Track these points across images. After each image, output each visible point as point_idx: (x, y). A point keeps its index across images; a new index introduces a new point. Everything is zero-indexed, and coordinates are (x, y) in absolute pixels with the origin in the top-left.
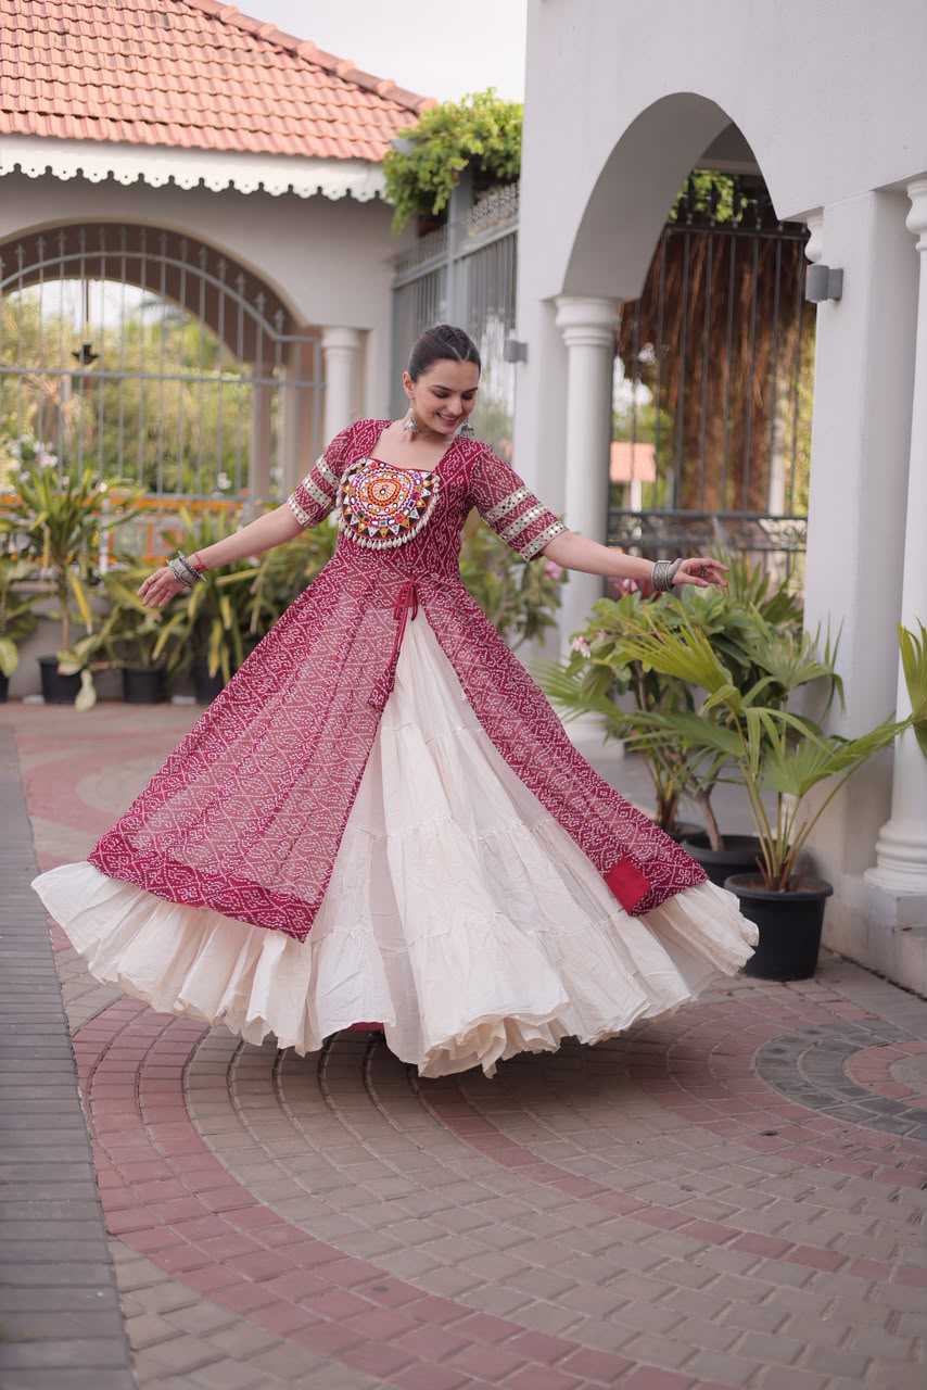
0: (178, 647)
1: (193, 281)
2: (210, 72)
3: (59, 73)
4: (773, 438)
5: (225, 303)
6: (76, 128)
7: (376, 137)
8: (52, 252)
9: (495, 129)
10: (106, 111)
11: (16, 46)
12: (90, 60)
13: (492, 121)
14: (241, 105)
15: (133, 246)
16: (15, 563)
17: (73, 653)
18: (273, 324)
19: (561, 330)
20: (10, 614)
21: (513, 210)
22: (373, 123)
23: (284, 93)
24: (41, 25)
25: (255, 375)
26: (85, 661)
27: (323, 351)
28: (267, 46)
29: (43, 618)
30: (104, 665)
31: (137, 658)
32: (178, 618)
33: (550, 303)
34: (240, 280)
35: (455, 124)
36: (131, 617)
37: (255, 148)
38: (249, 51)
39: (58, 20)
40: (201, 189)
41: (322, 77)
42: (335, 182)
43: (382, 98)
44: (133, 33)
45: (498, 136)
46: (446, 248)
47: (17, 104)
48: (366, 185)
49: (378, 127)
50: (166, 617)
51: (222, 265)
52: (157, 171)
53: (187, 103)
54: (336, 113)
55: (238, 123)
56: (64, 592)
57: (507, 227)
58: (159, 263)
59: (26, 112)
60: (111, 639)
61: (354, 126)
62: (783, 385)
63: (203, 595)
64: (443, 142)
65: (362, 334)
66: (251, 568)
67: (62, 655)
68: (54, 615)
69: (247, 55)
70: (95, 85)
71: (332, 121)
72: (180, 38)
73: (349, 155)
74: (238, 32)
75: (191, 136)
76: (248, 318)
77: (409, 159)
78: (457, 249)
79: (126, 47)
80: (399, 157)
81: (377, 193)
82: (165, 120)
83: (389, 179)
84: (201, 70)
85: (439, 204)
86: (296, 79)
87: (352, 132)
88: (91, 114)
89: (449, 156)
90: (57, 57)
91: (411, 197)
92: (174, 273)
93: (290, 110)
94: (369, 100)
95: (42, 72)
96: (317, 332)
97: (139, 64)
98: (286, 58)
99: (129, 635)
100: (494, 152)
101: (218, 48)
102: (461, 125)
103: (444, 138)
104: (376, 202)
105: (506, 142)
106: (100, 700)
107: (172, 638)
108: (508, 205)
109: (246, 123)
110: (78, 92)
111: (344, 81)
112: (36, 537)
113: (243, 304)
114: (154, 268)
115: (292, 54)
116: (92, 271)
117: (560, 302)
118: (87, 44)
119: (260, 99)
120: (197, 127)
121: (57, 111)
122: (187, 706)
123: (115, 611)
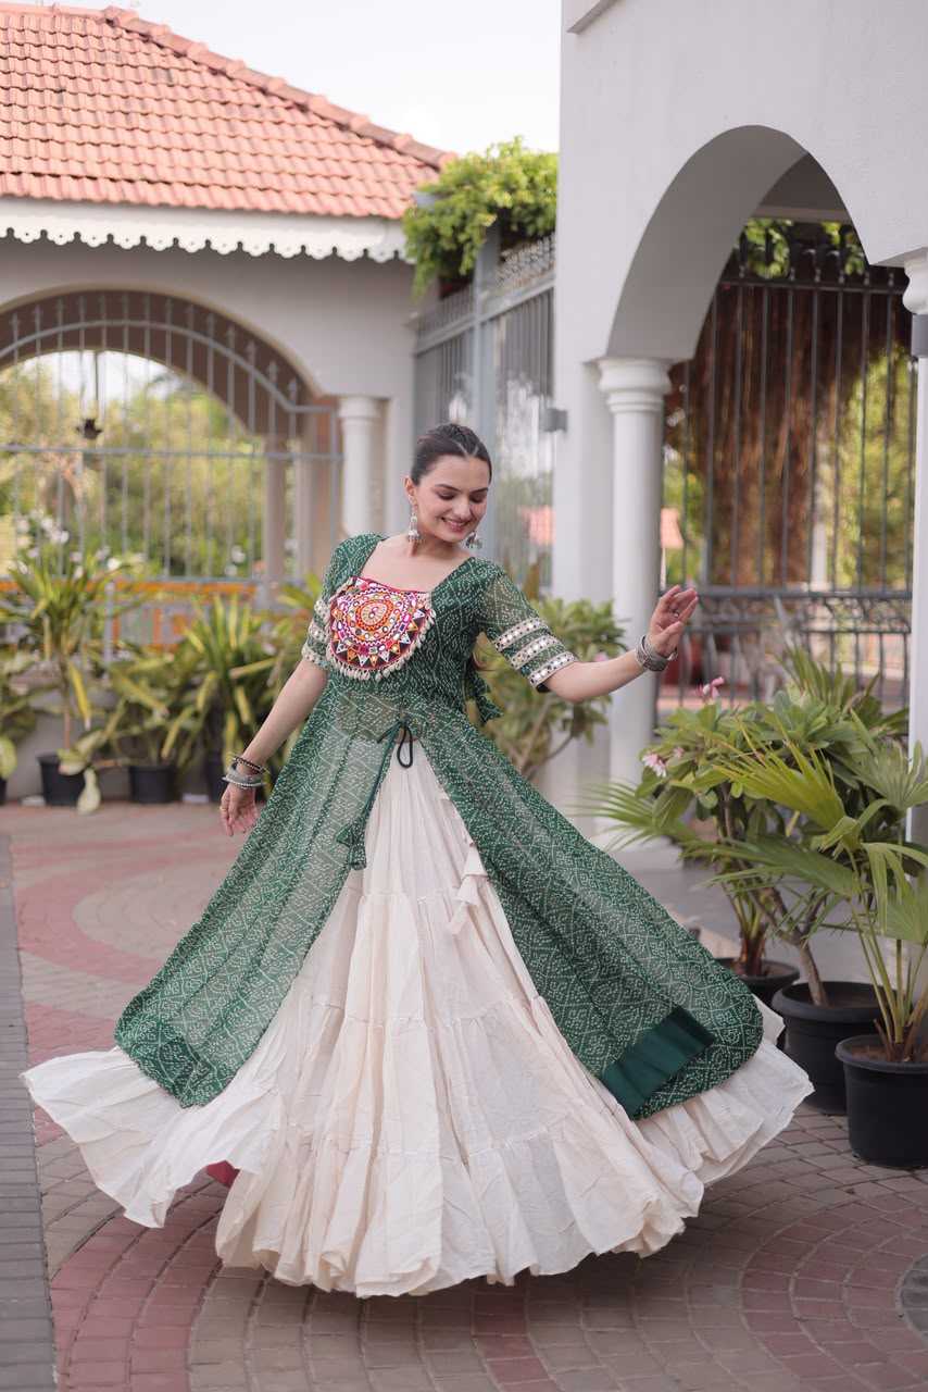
0: (189, 743)
1: (200, 350)
2: (216, 128)
3: (55, 132)
4: (813, 505)
5: (235, 374)
6: (72, 189)
7: (395, 193)
8: (49, 322)
9: (524, 180)
10: (104, 170)
11: (10, 105)
12: (87, 118)
13: (521, 173)
14: (248, 161)
15: (136, 314)
16: (13, 655)
17: (74, 750)
18: (286, 394)
19: (605, 396)
20: (7, 710)
21: (547, 266)
22: (390, 178)
23: (296, 149)
24: (36, 83)
25: (267, 449)
26: (88, 759)
27: (340, 422)
28: (276, 101)
29: (41, 713)
30: (109, 763)
31: (144, 754)
32: (187, 712)
33: (593, 366)
34: (251, 348)
35: (481, 176)
36: (137, 711)
37: (265, 206)
38: (257, 106)
39: (54, 77)
40: (208, 251)
41: (335, 131)
42: (350, 244)
43: (400, 153)
44: (135, 90)
45: (528, 188)
46: (471, 309)
47: (10, 166)
48: (382, 244)
49: (395, 183)
50: (175, 711)
51: (231, 333)
52: (160, 234)
53: (191, 160)
54: (352, 169)
55: (247, 181)
56: (65, 686)
57: (540, 284)
58: (164, 333)
59: (18, 173)
60: (117, 735)
61: (370, 182)
62: (824, 449)
63: (215, 686)
64: (468, 197)
65: (382, 403)
66: (268, 657)
67: (64, 754)
68: (55, 709)
69: (255, 110)
70: (93, 144)
71: (346, 178)
72: (184, 93)
73: (365, 213)
74: (246, 87)
75: (195, 194)
76: (260, 389)
77: (431, 214)
78: (484, 311)
79: (127, 105)
80: (419, 214)
81: (396, 253)
82: (169, 179)
83: (410, 237)
84: (206, 126)
85: (467, 262)
86: (308, 133)
87: (368, 188)
88: (89, 175)
89: (475, 212)
90: (53, 115)
91: (433, 255)
92: (180, 341)
93: (302, 167)
94: (386, 156)
95: (37, 131)
96: (333, 402)
97: (142, 122)
98: (297, 113)
99: (135, 730)
100: (524, 206)
101: (224, 103)
102: (487, 178)
103: (469, 192)
104: (396, 262)
105: (536, 195)
106: (105, 800)
107: (183, 734)
108: (540, 261)
109: (255, 180)
110: (75, 151)
111: (359, 136)
112: (36, 626)
113: (255, 375)
114: (158, 337)
115: (303, 108)
116: (94, 341)
117: (603, 365)
118: (85, 101)
119: (270, 156)
120: (203, 186)
121: (53, 172)
122: (199, 805)
123: (121, 705)
